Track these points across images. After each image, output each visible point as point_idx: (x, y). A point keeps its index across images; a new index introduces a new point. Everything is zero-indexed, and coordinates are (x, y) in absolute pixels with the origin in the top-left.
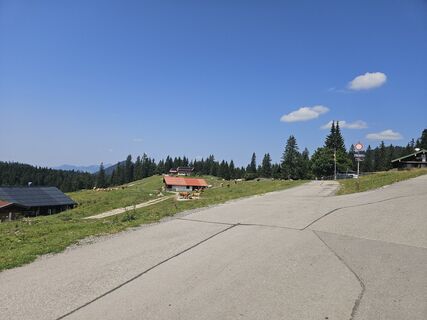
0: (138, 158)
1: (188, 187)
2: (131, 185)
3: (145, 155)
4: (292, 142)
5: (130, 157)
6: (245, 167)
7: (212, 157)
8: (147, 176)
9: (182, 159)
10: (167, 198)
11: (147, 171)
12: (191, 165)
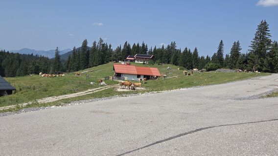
0: (95, 43)
1: (139, 76)
2: (86, 71)
3: (101, 41)
4: (263, 28)
5: (85, 42)
6: (211, 56)
7: (173, 45)
8: (102, 63)
9: (141, 45)
10: (109, 87)
11: (103, 57)
12: (151, 53)
